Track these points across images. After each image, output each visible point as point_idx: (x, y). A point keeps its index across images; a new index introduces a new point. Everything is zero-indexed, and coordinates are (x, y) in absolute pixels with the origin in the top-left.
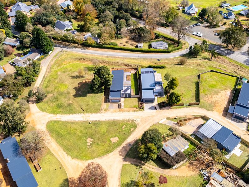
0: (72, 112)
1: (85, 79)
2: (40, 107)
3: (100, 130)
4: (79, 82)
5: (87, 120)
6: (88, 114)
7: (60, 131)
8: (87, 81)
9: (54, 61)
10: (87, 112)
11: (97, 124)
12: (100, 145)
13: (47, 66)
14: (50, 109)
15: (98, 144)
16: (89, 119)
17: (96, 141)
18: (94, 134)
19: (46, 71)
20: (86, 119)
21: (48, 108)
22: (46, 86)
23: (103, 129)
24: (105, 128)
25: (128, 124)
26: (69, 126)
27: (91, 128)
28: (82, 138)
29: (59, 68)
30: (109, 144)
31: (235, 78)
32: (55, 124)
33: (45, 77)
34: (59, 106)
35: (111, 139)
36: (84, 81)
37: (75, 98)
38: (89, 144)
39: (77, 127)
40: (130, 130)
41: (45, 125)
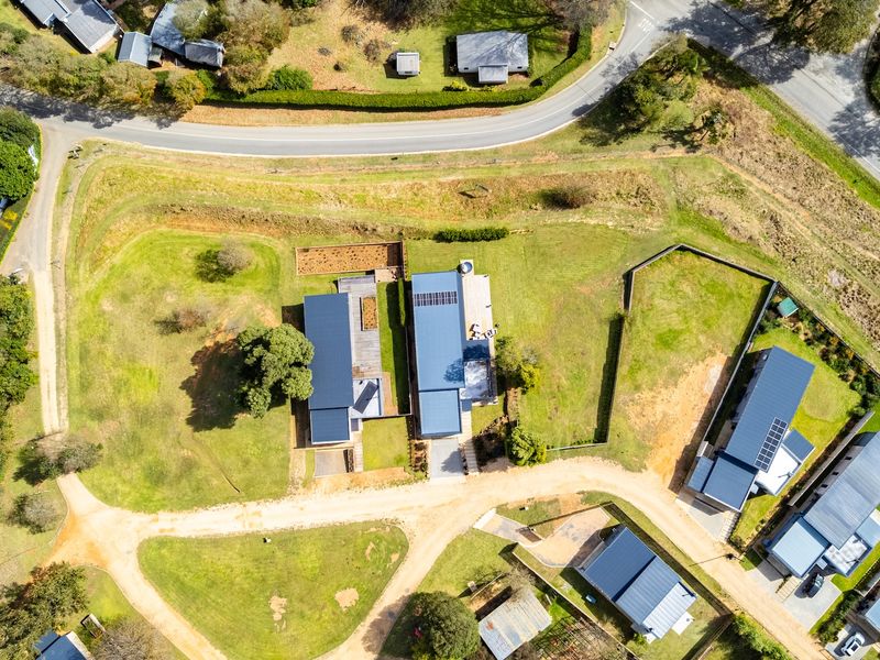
0: (201, 498)
1: (212, 331)
2: (93, 485)
3: (300, 565)
4: (192, 353)
5: (255, 529)
6: (253, 503)
7: (186, 576)
8: (221, 338)
9: (65, 232)
10: (251, 497)
11: (288, 539)
12: (309, 619)
13: (49, 267)
14: (129, 493)
15: (302, 615)
16: (261, 524)
17: (297, 605)
18: (286, 580)
19: (56, 301)
20: (251, 525)
21: (119, 486)
22: (82, 385)
23: (309, 558)
24: (313, 557)
25: (381, 539)
26: (207, 554)
27: (274, 557)
28: (253, 597)
29: (100, 274)
30: (334, 613)
32: (164, 551)
33: (63, 332)
34: (157, 477)
35: (338, 595)
36: (209, 343)
37: (196, 433)
38: (277, 617)
39: (231, 558)
40: (388, 559)
41: (133, 558)
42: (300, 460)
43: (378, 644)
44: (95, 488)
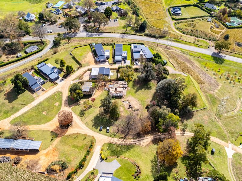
0: (18, 110)
3: (44, 106)
4: (3, 95)
5: (32, 107)
6: (29, 104)
7: (23, 120)
8: (8, 91)
11: (40, 104)
12: (52, 111)
14: (2, 117)
16: (33, 105)
17: (48, 111)
18: (43, 109)
23: (46, 104)
25: (56, 94)
27: (39, 108)
28: (39, 115)
30: (56, 107)
31: (89, 46)
32: (16, 120)
34: (7, 112)
35: (55, 105)
37: (12, 103)
38: (46, 114)
39: (30, 113)
40: (60, 96)
42: (34, 95)
43: (67, 105)
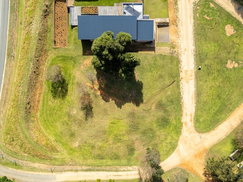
0: (177, 100)
1: (93, 91)
2: (167, 154)
3: (213, 53)
4: (102, 102)
5: (193, 74)
6: (181, 74)
7: (214, 110)
8: (97, 87)
9: (36, 165)
10: (178, 75)
12: (238, 49)
13: (54, 174)
14: (171, 136)
15: (237, 53)
16: (191, 70)
17: (231, 55)
18: (219, 60)
19: (72, 170)
20: (191, 76)
21: (168, 141)
22: (115, 159)
23: (210, 48)
24: (209, 45)
25: (202, 11)
26: (204, 98)
27: (208, 65)
28: (226, 76)
29: (59, 147)
30: (236, 37)
32: (201, 120)
33: (88, 168)
34: (164, 122)
35: (228, 34)
36: (99, 93)
37: (144, 101)
38: (236, 65)
39: (207, 86)
40: (212, 9)
41: (204, 135)
42: (161, 49)
44: (168, 153)
